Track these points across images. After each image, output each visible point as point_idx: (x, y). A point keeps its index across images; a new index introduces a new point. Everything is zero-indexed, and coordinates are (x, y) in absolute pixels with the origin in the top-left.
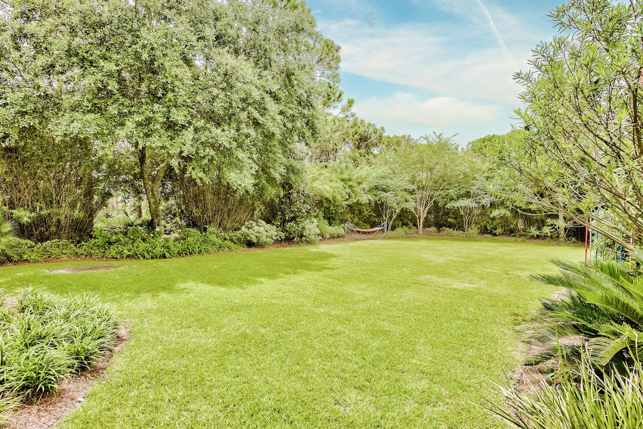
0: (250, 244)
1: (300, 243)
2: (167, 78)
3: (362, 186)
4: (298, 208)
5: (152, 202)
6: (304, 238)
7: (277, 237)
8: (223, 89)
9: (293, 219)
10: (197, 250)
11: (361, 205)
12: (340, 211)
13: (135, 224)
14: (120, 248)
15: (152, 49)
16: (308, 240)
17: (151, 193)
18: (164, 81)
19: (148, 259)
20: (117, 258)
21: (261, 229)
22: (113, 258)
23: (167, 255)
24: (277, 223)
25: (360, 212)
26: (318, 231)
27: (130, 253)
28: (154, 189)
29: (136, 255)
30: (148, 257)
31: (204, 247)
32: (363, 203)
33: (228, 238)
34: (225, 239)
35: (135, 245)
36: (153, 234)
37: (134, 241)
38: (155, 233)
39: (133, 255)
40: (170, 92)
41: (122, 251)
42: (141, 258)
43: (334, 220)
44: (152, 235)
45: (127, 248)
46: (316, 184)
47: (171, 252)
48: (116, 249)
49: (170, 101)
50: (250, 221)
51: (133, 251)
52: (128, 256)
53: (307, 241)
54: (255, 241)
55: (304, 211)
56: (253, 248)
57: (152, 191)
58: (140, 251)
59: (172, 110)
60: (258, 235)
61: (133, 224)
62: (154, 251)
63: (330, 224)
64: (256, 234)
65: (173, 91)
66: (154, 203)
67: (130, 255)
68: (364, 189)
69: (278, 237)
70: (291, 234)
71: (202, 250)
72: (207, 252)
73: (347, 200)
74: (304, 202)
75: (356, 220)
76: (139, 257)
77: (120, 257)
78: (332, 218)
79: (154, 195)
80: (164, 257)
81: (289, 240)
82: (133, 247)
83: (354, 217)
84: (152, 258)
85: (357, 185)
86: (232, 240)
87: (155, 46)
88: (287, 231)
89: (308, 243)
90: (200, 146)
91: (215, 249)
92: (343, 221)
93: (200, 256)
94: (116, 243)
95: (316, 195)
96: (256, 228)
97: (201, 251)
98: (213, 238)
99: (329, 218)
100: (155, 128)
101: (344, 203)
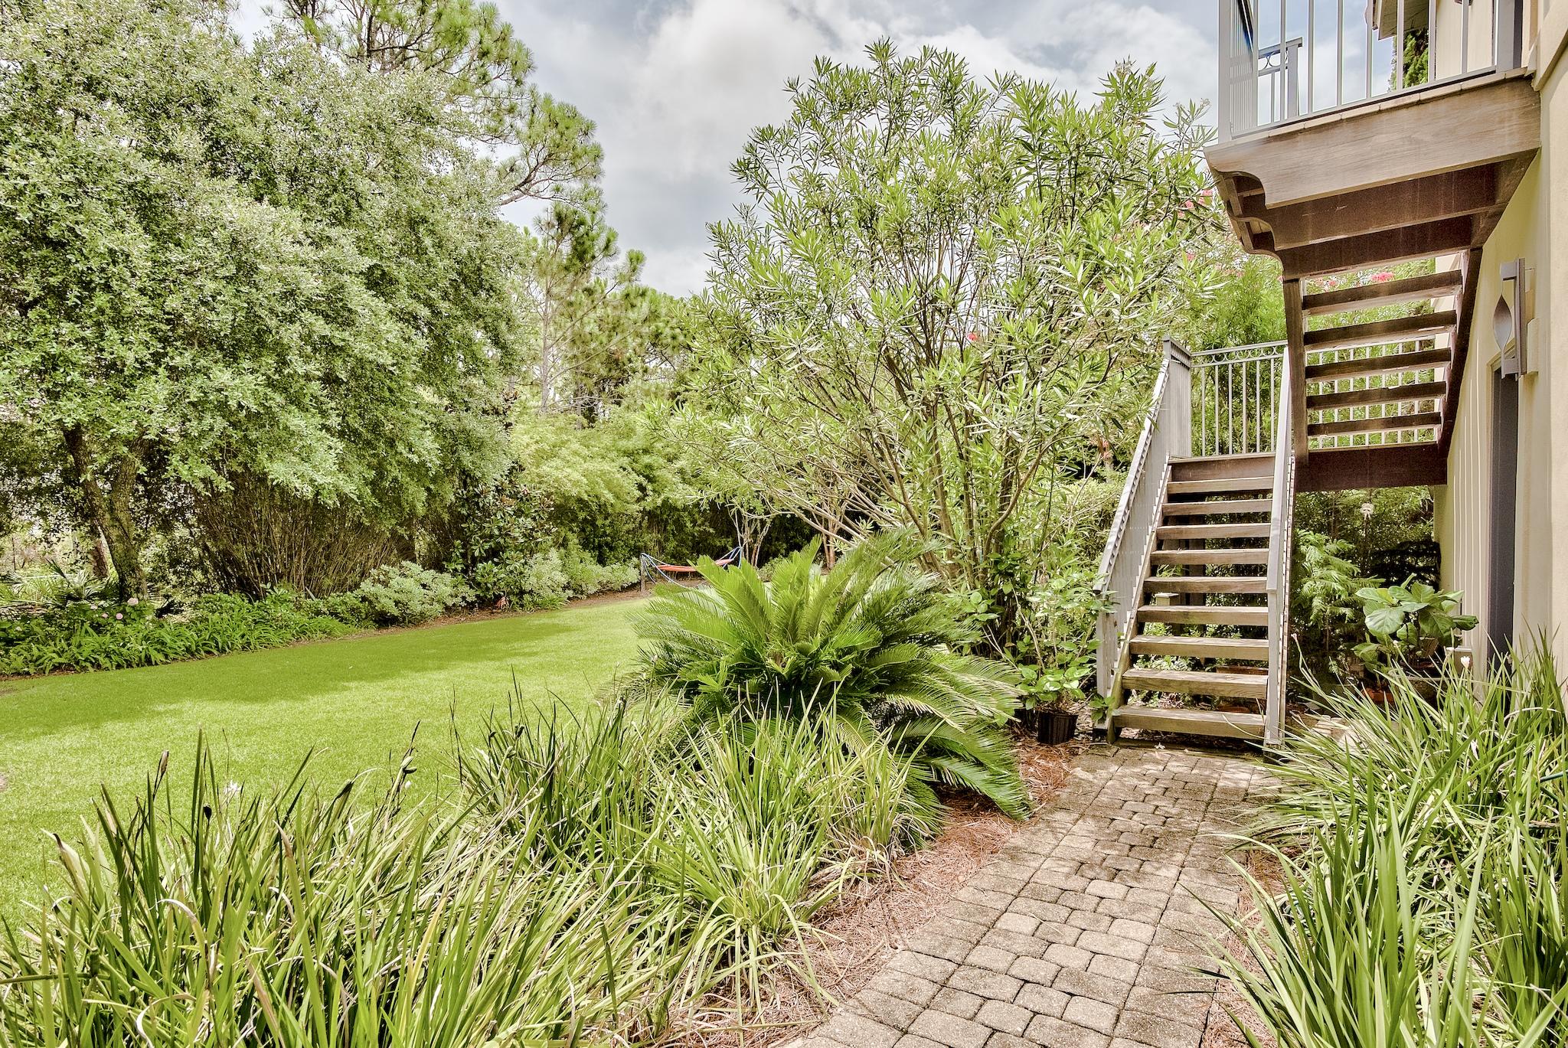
0: (384, 620)
1: (519, 610)
2: (87, 258)
3: (679, 464)
4: (500, 529)
5: (114, 538)
6: (526, 597)
7: (455, 600)
8: (229, 279)
9: (494, 554)
10: (239, 642)
11: (676, 509)
12: (625, 528)
13: (85, 592)
14: (35, 652)
15: (41, 197)
16: (539, 601)
17: (107, 516)
18: (80, 267)
19: (107, 669)
20: (28, 673)
21: (409, 584)
22: (19, 674)
23: (158, 657)
24: (453, 566)
25: (680, 526)
26: (563, 579)
27: (61, 660)
28: (118, 505)
29: (77, 663)
30: (108, 665)
31: (256, 633)
32: (680, 505)
33: (325, 609)
34: (318, 613)
35: (74, 640)
36: (123, 612)
37: (71, 632)
38: (128, 610)
39: (70, 665)
40: (98, 292)
41: (40, 657)
42: (91, 669)
43: (611, 549)
44: (120, 616)
45: (53, 648)
46: (545, 468)
47: (168, 650)
48: (26, 654)
49: (101, 311)
50: (384, 567)
51: (67, 655)
52: (57, 668)
53: (535, 604)
54: (395, 612)
55: (516, 533)
56: (392, 629)
57: (112, 510)
58: (85, 654)
59: (107, 333)
60: (402, 597)
61: (80, 594)
62: (124, 651)
63: (602, 561)
64: (396, 596)
65: (107, 288)
66: (120, 539)
67: (61, 664)
68: (681, 471)
69: (459, 599)
70: (488, 589)
71: (252, 641)
72: (268, 644)
73: (638, 500)
74: (519, 513)
75: (671, 545)
76: (84, 668)
77: (38, 668)
78: (607, 544)
79: (118, 520)
80: (149, 661)
81: (486, 603)
82: (69, 645)
83: (667, 540)
84: (119, 666)
85: (662, 461)
86: (334, 614)
87: (45, 190)
88: (479, 584)
89: (540, 607)
90: (190, 412)
91: (289, 636)
92: (637, 551)
93: (246, 656)
94: (23, 639)
95: (548, 496)
96: (396, 581)
97: (249, 644)
98: (282, 611)
99: (600, 547)
100: (69, 379)
101: (634, 508)
